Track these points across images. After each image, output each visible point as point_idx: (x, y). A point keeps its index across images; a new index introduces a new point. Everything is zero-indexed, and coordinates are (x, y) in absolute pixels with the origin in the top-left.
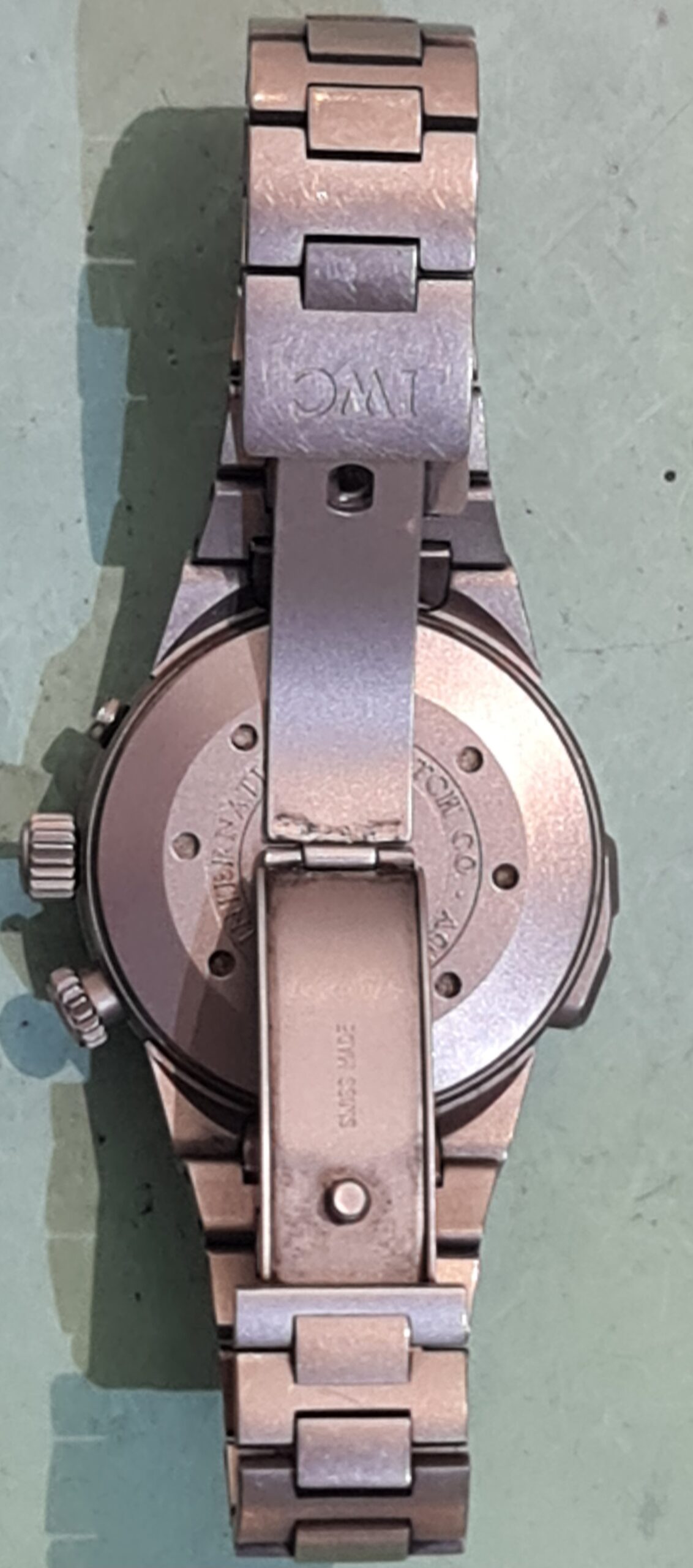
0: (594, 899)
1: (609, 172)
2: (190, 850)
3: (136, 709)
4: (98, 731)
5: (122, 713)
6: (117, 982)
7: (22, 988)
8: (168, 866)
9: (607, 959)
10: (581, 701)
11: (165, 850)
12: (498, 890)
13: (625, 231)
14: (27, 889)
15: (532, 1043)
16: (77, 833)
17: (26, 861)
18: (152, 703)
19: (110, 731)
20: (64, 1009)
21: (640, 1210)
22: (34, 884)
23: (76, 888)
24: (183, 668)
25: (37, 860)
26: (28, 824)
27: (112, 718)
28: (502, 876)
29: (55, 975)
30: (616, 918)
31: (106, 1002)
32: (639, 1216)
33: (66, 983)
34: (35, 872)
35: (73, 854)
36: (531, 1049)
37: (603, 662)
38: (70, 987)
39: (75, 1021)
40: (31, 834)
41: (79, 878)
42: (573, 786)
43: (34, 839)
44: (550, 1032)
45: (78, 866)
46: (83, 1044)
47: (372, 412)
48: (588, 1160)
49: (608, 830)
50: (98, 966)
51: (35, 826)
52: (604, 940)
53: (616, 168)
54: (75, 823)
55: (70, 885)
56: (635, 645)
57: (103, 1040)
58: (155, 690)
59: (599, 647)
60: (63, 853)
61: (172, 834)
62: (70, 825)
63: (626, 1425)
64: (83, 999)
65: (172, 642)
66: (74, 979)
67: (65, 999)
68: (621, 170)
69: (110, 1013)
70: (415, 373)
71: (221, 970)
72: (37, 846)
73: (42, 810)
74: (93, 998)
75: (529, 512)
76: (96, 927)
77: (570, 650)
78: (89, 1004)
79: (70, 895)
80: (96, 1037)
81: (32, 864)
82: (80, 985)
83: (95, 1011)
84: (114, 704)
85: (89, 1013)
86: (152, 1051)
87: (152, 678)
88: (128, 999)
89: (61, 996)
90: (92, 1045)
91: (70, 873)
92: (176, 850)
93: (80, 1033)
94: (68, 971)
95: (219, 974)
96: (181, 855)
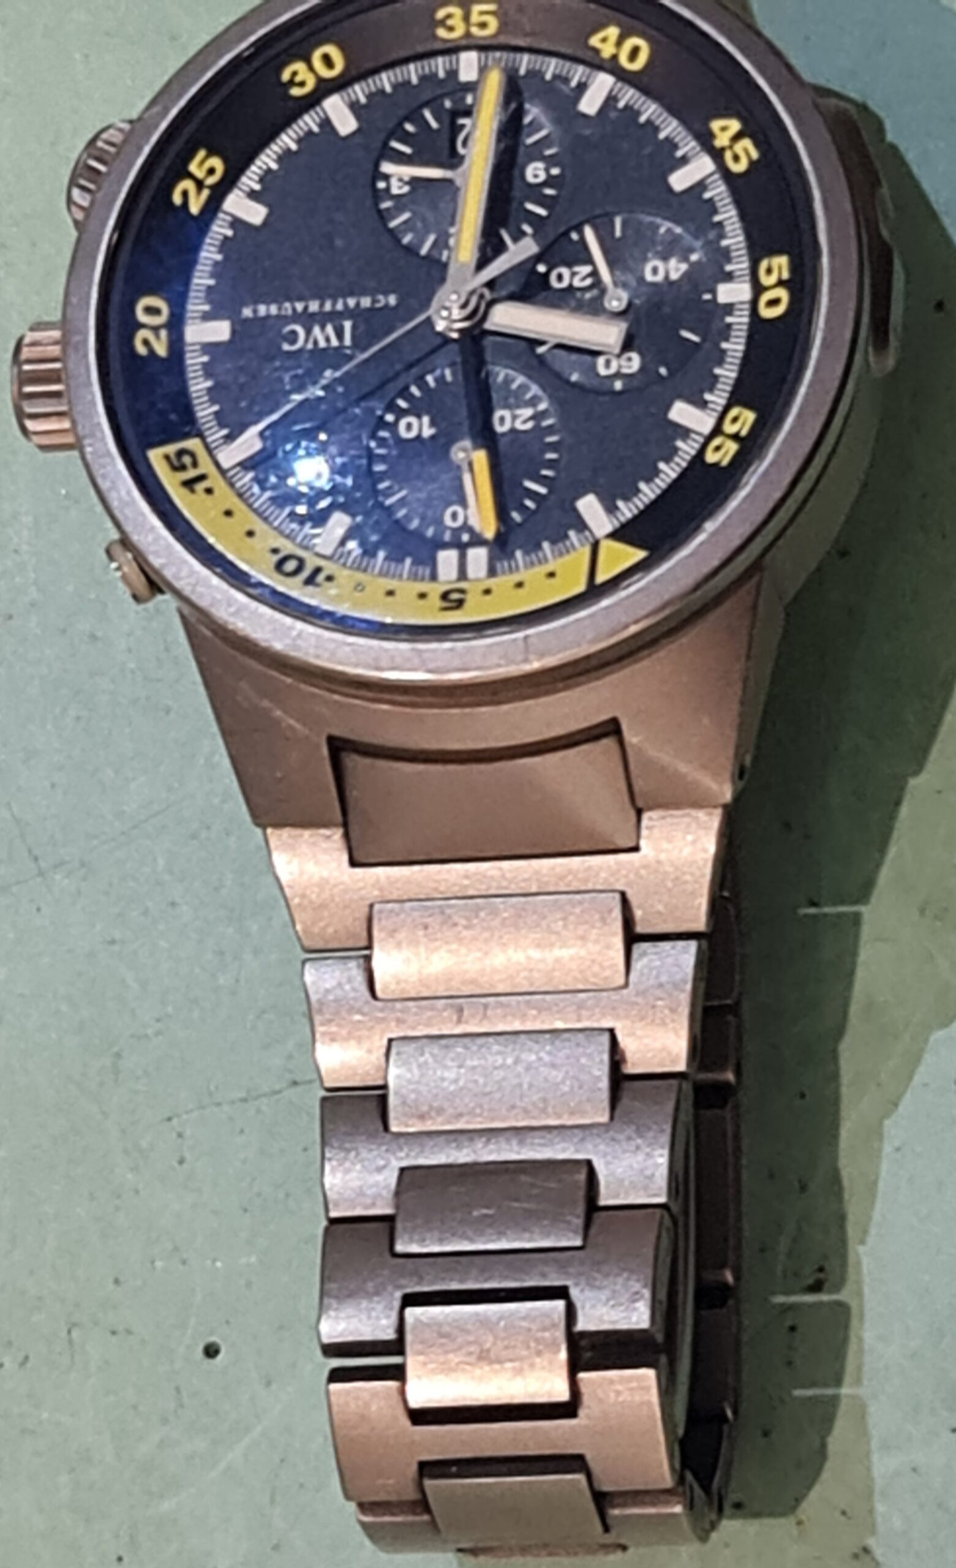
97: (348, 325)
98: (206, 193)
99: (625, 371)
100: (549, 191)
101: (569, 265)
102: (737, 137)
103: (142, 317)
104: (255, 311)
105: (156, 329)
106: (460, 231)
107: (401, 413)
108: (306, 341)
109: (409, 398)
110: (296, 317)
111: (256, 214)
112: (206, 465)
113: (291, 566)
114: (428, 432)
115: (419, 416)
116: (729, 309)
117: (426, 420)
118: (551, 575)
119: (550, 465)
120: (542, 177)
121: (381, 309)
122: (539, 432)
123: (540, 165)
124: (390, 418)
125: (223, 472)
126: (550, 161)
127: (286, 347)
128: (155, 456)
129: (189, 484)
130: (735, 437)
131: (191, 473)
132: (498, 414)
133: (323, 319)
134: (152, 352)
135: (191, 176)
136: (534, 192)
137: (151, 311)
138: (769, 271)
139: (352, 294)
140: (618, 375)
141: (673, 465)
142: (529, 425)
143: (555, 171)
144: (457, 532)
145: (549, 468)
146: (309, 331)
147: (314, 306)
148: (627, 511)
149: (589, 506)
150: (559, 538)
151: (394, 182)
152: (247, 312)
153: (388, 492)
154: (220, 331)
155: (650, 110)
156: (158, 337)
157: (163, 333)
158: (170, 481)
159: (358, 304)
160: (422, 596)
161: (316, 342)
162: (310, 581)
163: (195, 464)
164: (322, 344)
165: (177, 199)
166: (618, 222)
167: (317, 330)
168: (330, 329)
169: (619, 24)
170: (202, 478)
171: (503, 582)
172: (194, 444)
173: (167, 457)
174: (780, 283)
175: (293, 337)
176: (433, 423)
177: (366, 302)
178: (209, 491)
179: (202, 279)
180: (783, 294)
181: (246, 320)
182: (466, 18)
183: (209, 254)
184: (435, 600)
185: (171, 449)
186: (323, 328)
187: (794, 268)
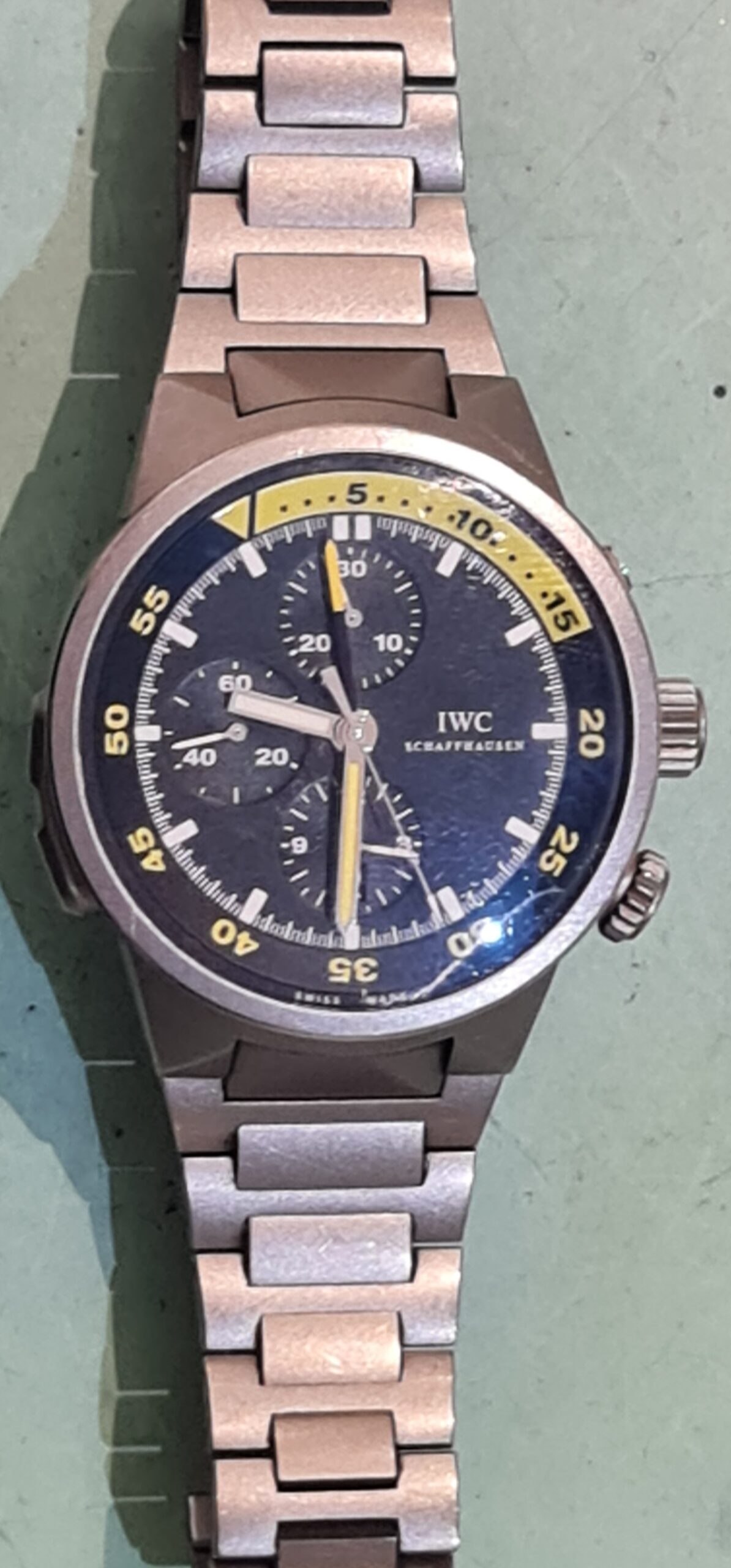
1: (645, 59)
13: (664, 123)
21: (706, 1195)
32: (704, 1202)
37: (652, 596)
48: (651, 1142)
53: (654, 54)
56: (687, 577)
63: (697, 1429)
68: (658, 58)
75: (568, 433)
97: (442, 729)
98: (553, 843)
99: (230, 677)
100: (290, 828)
101: (274, 766)
102: (144, 854)
103: (600, 741)
104: (514, 745)
105: (590, 731)
106: (358, 802)
107: (400, 654)
108: (474, 718)
109: (394, 667)
110: (483, 737)
111: (515, 826)
112: (547, 617)
113: (481, 529)
114: (380, 638)
115: (386, 650)
116: (152, 721)
117: (381, 648)
118: (284, 509)
119: (287, 604)
120: (295, 841)
121: (418, 740)
122: (297, 631)
123: (296, 851)
124: (409, 652)
125: (536, 615)
126: (287, 854)
127: (489, 714)
128: (585, 624)
129: (560, 601)
130: (146, 610)
131: (559, 609)
132: (327, 648)
133: (462, 736)
134: (591, 712)
135: (564, 855)
136: (301, 829)
137: (592, 746)
138: (120, 744)
139: (440, 754)
140: (236, 673)
141: (193, 598)
142: (303, 638)
143: (285, 845)
144: (357, 556)
145: (287, 602)
146: (472, 725)
147: (468, 746)
148: (228, 563)
149: (257, 568)
150: (280, 544)
151: (410, 847)
152: (520, 745)
153: (409, 592)
154: (540, 731)
155: (212, 889)
156: (588, 726)
157: (583, 729)
158: (574, 603)
159: (435, 745)
160: (381, 499)
161: (466, 716)
162: (466, 515)
163: (556, 618)
164: (462, 714)
165: (575, 837)
166: (236, 799)
167: (466, 727)
168: (456, 727)
169: (236, 956)
170: (550, 607)
171: (321, 507)
172: (558, 636)
173: (577, 622)
174: (113, 731)
175: (484, 722)
176: (377, 643)
177: (428, 746)
178: (545, 595)
179: (556, 774)
180: (110, 723)
181: (519, 739)
182: (353, 973)
183: (550, 795)
184: (371, 493)
185: (575, 630)
186: (461, 728)
187: (101, 744)
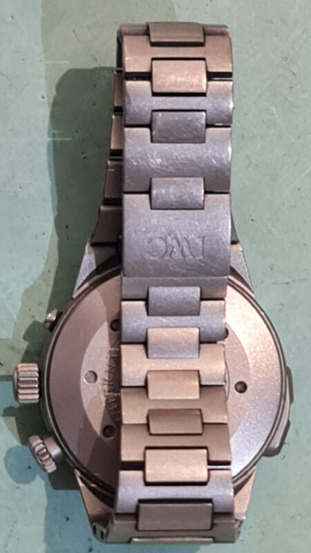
0: (283, 396)
1: (283, 60)
2: (92, 379)
3: (65, 313)
4: (48, 325)
5: (59, 316)
6: (61, 442)
7: (15, 442)
8: (82, 387)
9: (288, 423)
10: (280, 307)
11: (81, 380)
12: (237, 393)
13: (291, 88)
14: (17, 399)
15: (254, 465)
16: (40, 372)
17: (16, 387)
18: (72, 311)
19: (53, 325)
20: (36, 455)
22: (20, 397)
23: (40, 397)
24: (86, 294)
25: (21, 386)
26: (17, 369)
27: (54, 318)
28: (239, 387)
29: (31, 439)
30: (293, 405)
31: (55, 451)
33: (37, 443)
34: (20, 391)
35: (38, 382)
36: (255, 467)
37: (289, 288)
38: (38, 445)
39: (41, 461)
40: (18, 374)
41: (41, 393)
42: (271, 344)
43: (20, 375)
44: (263, 458)
45: (41, 388)
46: (45, 470)
47: (184, 256)
49: (288, 365)
50: (51, 434)
51: (19, 370)
52: (287, 416)
53: (286, 58)
54: (39, 367)
55: (37, 397)
56: (304, 280)
57: (55, 468)
58: (74, 304)
59: (288, 281)
60: (34, 382)
61: (84, 371)
62: (37, 369)
64: (45, 450)
65: (81, 282)
66: (40, 441)
67: (36, 450)
69: (57, 456)
70: (204, 238)
71: (109, 434)
72: (21, 379)
73: (23, 361)
74: (50, 450)
75: (252, 220)
76: (50, 416)
77: (273, 283)
78: (48, 452)
79: (37, 401)
80: (51, 467)
81: (18, 387)
82: (43, 443)
83: (50, 456)
84: (55, 312)
85: (48, 456)
86: (78, 473)
87: (72, 299)
88: (66, 450)
89: (34, 449)
90: (50, 471)
91: (37, 391)
92: (86, 378)
93: (44, 466)
94: (37, 437)
95: (107, 436)
96: (88, 381)
